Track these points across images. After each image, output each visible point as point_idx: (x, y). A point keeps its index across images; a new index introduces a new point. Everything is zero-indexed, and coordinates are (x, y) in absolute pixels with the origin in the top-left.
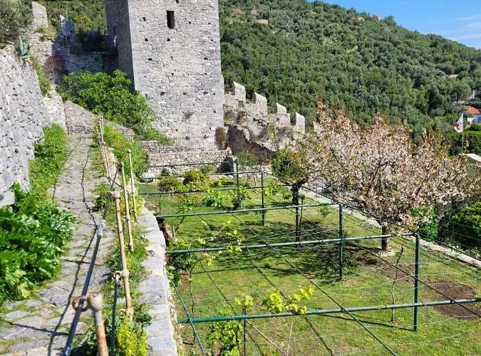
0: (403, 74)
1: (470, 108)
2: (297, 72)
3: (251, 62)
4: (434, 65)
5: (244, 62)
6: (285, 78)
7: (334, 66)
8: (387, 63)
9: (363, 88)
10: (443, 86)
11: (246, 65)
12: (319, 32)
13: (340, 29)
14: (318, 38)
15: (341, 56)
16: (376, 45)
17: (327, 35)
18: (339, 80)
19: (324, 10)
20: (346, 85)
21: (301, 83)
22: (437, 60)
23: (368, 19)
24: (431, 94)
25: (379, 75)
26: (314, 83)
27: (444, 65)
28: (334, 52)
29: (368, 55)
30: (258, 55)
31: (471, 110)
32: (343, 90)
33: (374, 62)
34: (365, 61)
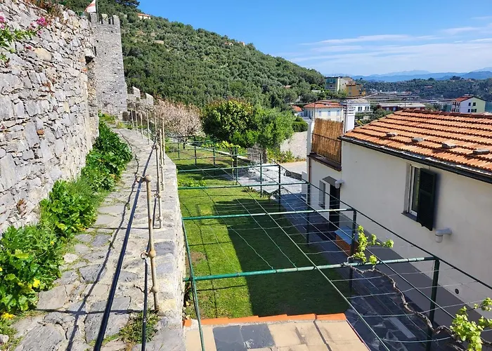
0: (256, 84)
1: (296, 107)
2: (185, 80)
3: (151, 72)
4: (277, 79)
5: (146, 71)
6: (176, 84)
7: (211, 77)
8: (247, 76)
9: (229, 93)
10: (280, 93)
11: (147, 74)
12: (201, 52)
13: (216, 50)
14: (200, 56)
15: (216, 70)
16: (240, 63)
17: (207, 54)
18: (214, 87)
19: (206, 36)
20: (218, 90)
21: (187, 88)
22: (279, 75)
23: (236, 44)
24: (273, 98)
25: (240, 84)
26: (197, 88)
27: (282, 79)
28: (211, 67)
29: (234, 70)
30: (156, 67)
32: (216, 94)
33: (238, 75)
34: (232, 74)
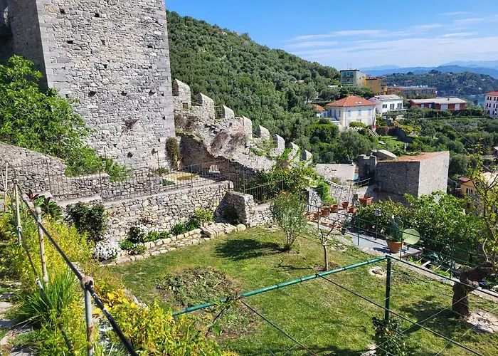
0: (266, 78)
1: (317, 106)
2: (181, 75)
4: (286, 72)
7: (211, 71)
8: (252, 70)
9: (238, 90)
10: (297, 89)
12: (193, 42)
13: (210, 41)
14: (193, 47)
15: (215, 62)
16: (240, 55)
17: (200, 45)
18: (217, 83)
19: (194, 25)
20: (224, 87)
22: (287, 68)
23: (230, 34)
24: (289, 95)
25: (248, 79)
26: (197, 85)
27: (293, 72)
28: (208, 59)
29: (236, 63)
31: (318, 108)
32: (221, 91)
33: (242, 68)
34: (235, 67)
